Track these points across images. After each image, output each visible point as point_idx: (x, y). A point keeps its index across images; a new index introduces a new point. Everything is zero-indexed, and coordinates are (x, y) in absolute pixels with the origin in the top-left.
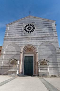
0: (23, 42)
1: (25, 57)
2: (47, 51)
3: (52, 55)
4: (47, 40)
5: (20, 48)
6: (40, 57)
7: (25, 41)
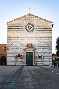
1: (27, 53)
3: (47, 52)
4: (44, 40)
5: (22, 46)
6: (38, 53)
7: (26, 40)
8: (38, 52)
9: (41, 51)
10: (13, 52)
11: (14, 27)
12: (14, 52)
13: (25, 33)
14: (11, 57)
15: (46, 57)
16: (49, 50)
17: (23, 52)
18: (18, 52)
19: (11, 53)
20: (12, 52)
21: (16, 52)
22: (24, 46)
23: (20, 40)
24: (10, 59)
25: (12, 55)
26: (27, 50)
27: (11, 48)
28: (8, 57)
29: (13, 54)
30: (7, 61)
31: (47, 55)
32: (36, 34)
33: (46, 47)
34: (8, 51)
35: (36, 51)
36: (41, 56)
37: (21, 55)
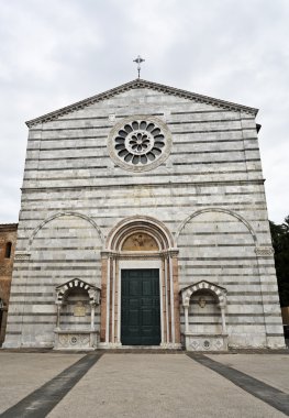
0: (112, 207)
1: (123, 271)
2: (219, 245)
3: (241, 262)
4: (220, 199)
5: (100, 232)
6: (190, 271)
7: (121, 202)
8: (187, 267)
9: (208, 259)
10: (48, 268)
12: (53, 268)
13: (117, 169)
14: (34, 295)
15: (242, 293)
16: (254, 255)
17: (103, 269)
18: (74, 268)
19: (36, 273)
20: (38, 268)
21: (61, 268)
22: (105, 232)
23: (87, 203)
24: (22, 308)
25: (38, 285)
26: (126, 257)
27: (36, 244)
28: (12, 299)
29: (42, 281)
30: (10, 319)
31: (244, 283)
32: (172, 170)
33: (235, 236)
34: (15, 265)
35: (178, 259)
36: (213, 288)
37: (85, 284)
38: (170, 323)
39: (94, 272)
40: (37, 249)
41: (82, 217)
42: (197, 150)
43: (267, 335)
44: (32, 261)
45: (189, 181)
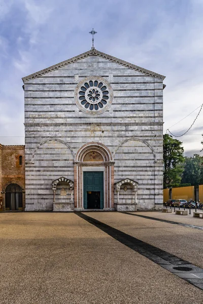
0: (79, 137)
1: (84, 172)
2: (136, 160)
3: (146, 169)
4: (139, 134)
5: (72, 151)
6: (120, 173)
7: (83, 134)
8: (118, 171)
9: (130, 167)
10: (44, 171)
11: (46, 94)
12: (47, 171)
13: (80, 113)
14: (39, 185)
15: (145, 184)
16: (153, 165)
17: (74, 171)
18: (59, 171)
19: (38, 173)
20: (39, 171)
21: (52, 171)
22: (75, 151)
23: (63, 134)
24: (33, 192)
25: (40, 180)
26: (86, 165)
27: (36, 157)
28: (27, 187)
29: (42, 177)
30: (27, 197)
32: (112, 115)
33: (145, 155)
35: (115, 167)
36: (132, 182)
37: (67, 180)
38: (109, 199)
39: (70, 173)
40: (37, 160)
41: (61, 142)
42: (127, 102)
43: (155, 204)
44: (35, 167)
45: (122, 122)
